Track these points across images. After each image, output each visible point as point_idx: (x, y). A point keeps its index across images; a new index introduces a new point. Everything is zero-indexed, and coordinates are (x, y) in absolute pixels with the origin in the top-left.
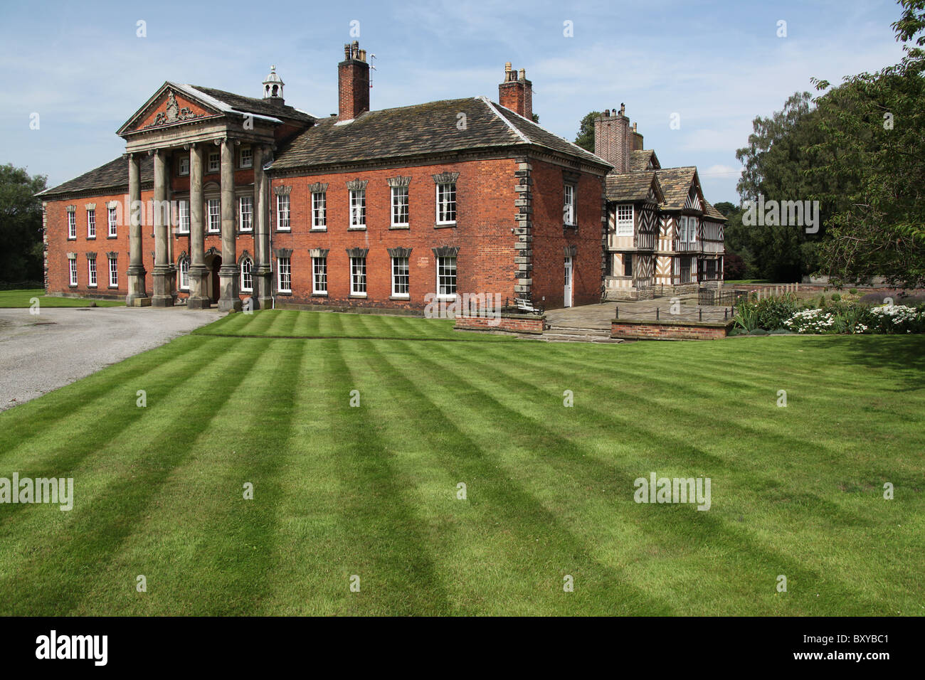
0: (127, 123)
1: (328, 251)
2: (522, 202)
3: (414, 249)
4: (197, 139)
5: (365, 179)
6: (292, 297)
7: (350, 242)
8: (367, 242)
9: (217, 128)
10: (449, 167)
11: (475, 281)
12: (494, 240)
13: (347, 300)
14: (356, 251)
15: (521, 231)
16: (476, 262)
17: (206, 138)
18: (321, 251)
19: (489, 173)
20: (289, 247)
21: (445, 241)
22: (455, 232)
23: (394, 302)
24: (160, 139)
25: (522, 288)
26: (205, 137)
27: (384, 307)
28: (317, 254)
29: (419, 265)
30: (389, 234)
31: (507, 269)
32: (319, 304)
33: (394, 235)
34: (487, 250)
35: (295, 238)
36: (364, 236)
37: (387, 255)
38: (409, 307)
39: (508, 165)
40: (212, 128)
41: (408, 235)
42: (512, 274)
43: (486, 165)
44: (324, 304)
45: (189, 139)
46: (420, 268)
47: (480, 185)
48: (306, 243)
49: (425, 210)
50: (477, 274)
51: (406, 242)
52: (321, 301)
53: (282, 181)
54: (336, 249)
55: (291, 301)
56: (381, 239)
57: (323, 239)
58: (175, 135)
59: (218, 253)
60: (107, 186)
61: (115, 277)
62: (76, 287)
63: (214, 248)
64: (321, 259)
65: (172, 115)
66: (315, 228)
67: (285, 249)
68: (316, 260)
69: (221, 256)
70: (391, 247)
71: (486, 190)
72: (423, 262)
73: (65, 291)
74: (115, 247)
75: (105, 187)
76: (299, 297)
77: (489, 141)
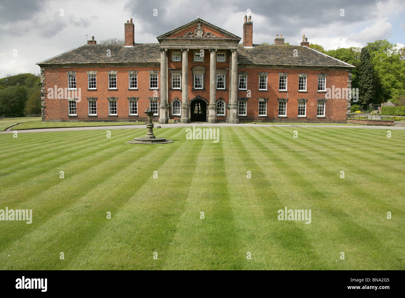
0: (166, 34)
1: (268, 99)
3: (309, 99)
4: (218, 47)
5: (287, 73)
7: (280, 96)
8: (287, 96)
9: (231, 44)
10: (324, 72)
11: (332, 111)
13: (277, 118)
14: (282, 99)
16: (333, 104)
17: (225, 48)
18: (265, 99)
19: (338, 76)
20: (246, 97)
21: (321, 97)
23: (299, 119)
24: (190, 44)
25: (349, 113)
26: (223, 47)
27: (294, 120)
28: (262, 100)
29: (311, 105)
30: (298, 94)
31: (344, 107)
32: (263, 120)
33: (300, 94)
35: (250, 93)
36: (286, 94)
37: (297, 101)
38: (306, 120)
39: (345, 73)
40: (228, 43)
41: (307, 94)
42: (346, 109)
43: (337, 73)
44: (265, 120)
45: (212, 47)
46: (311, 106)
47: (335, 79)
48: (256, 95)
49: (314, 86)
50: (333, 108)
51: (305, 97)
52: (264, 118)
53: (243, 69)
54: (272, 98)
55: (247, 119)
56: (295, 95)
57: (266, 94)
59: (202, 99)
60: (111, 62)
61: (114, 110)
62: (75, 117)
63: (199, 96)
64: (263, 102)
65: (199, 34)
66: (260, 90)
67: (244, 98)
68: (260, 103)
69: (204, 100)
70: (299, 98)
71: (337, 81)
72: (312, 104)
73: (63, 119)
74: (115, 94)
75: (110, 62)
76: (251, 117)
77: (338, 64)
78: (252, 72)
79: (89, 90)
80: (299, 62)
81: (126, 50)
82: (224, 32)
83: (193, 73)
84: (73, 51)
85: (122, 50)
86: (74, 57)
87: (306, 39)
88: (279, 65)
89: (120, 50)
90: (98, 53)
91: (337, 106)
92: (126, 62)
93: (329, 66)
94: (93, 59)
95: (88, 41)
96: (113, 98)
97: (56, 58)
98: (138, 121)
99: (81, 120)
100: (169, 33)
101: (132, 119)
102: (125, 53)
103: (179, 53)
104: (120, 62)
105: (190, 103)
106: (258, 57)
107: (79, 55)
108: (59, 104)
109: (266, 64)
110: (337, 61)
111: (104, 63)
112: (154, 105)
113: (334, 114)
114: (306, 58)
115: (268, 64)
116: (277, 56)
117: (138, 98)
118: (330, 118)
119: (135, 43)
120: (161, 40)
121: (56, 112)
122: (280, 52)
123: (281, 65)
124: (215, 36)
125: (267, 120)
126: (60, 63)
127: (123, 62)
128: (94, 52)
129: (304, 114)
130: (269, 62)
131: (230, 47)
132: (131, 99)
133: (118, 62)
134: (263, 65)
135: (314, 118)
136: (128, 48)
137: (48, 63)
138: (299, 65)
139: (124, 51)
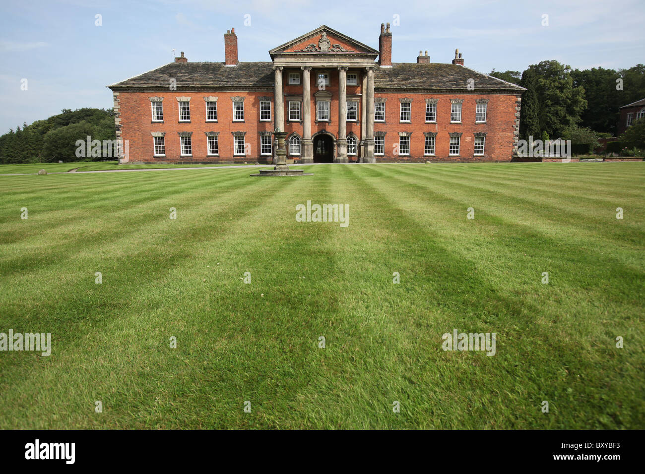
0: (282, 46)
1: (412, 133)
2: (518, 115)
3: (464, 133)
4: (349, 65)
5: (437, 98)
6: (385, 157)
7: (426, 129)
8: (436, 129)
9: (366, 60)
10: (484, 97)
11: (494, 148)
12: (504, 130)
13: (423, 158)
14: (430, 133)
15: (517, 126)
16: (495, 139)
17: (357, 66)
18: (407, 133)
19: (503, 101)
20: (384, 131)
21: (480, 130)
22: (486, 126)
23: (451, 158)
24: (312, 60)
25: (516, 150)
26: (356, 64)
27: (445, 160)
28: (405, 135)
29: (466, 140)
30: (450, 126)
31: (510, 142)
32: (404, 160)
33: (453, 126)
34: (500, 134)
35: (389, 126)
36: (434, 126)
37: (448, 135)
38: (459, 160)
39: (513, 98)
40: (362, 60)
41: (461, 127)
43: (503, 97)
44: (408, 160)
45: (341, 64)
46: (467, 142)
47: (499, 106)
48: (396, 129)
49: (471, 115)
50: (495, 144)
51: (459, 130)
52: (406, 158)
53: (379, 95)
54: (417, 132)
55: (384, 159)
56: (445, 128)
57: (409, 127)
58: (327, 60)
59: (327, 134)
60: (209, 86)
61: (215, 149)
62: (163, 157)
63: (324, 130)
64: (405, 137)
65: (324, 47)
66: (401, 121)
67: (380, 132)
68: (402, 138)
69: (330, 134)
70: (451, 132)
71: (502, 108)
72: (468, 139)
73: (147, 160)
74: (215, 128)
75: (207, 86)
76: (390, 157)
77: (504, 87)
78: (392, 98)
79: (180, 123)
80: (452, 84)
81: (228, 70)
82: (357, 45)
83: (316, 100)
84: (156, 70)
85: (222, 70)
86: (159, 78)
87: (460, 55)
88: (426, 89)
89: (219, 70)
90: (190, 73)
91: (500, 141)
92: (228, 85)
93: (492, 89)
94: (184, 81)
95: (176, 58)
96: (211, 133)
97: (134, 80)
98: (247, 162)
99: (171, 162)
100: (285, 45)
101: (239, 161)
102: (227, 74)
103: (298, 74)
104: (221, 86)
105: (313, 139)
106: (399, 79)
107: (165, 76)
108: (140, 141)
109: (410, 88)
110: (502, 83)
111: (199, 87)
112: (266, 142)
113: (497, 152)
114: (461, 79)
115: (412, 87)
116: (424, 77)
117: (245, 133)
118: (491, 157)
119: (239, 61)
120: (275, 54)
121: (138, 151)
122: (427, 73)
123: (429, 89)
124: (345, 49)
125: (410, 160)
126: (139, 86)
127: (225, 86)
128: (185, 73)
129: (457, 152)
130: (413, 85)
131: (364, 65)
132: (236, 133)
133: (218, 86)
134: (406, 89)
135: (471, 157)
136: (230, 68)
137: (124, 86)
138: (453, 88)
139: (226, 71)
